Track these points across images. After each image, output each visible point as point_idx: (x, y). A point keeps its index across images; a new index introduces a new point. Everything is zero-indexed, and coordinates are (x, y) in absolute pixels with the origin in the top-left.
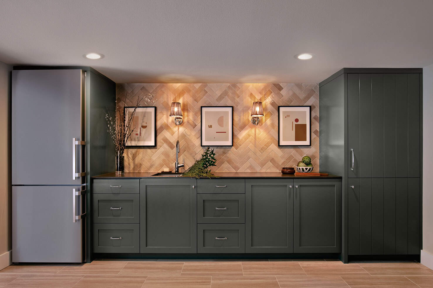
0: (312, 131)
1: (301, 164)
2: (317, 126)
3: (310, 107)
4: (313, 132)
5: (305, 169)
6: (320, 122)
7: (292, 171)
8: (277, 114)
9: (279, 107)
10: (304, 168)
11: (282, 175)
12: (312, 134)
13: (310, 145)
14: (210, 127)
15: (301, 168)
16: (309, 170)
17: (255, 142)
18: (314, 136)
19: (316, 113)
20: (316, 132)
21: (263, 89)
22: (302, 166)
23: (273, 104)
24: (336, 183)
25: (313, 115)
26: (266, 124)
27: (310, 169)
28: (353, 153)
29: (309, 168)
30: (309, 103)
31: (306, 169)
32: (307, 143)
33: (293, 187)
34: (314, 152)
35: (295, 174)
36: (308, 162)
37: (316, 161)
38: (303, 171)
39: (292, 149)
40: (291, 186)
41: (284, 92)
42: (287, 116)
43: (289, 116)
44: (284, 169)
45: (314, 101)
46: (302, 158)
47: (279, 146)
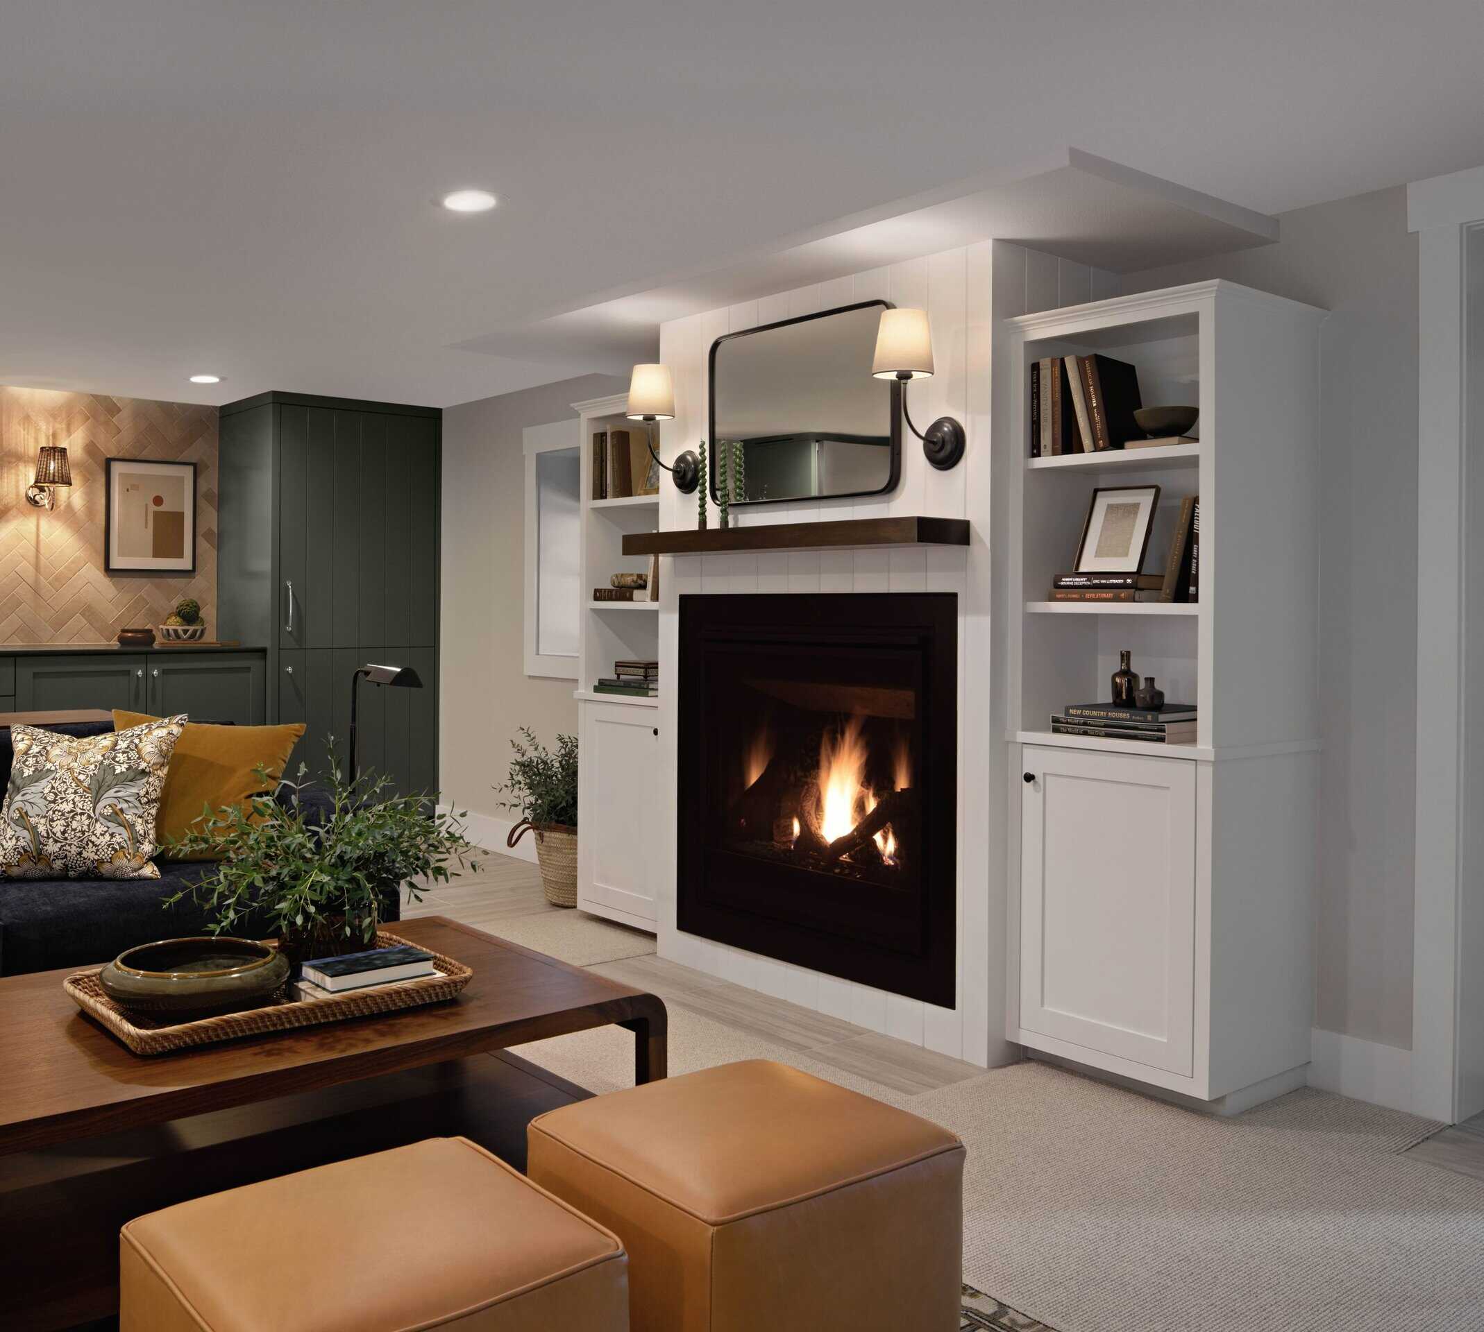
0: (200, 531)
1: (173, 619)
2: (210, 518)
3: (195, 465)
4: (202, 536)
5: (181, 632)
6: (220, 509)
7: (148, 636)
8: (103, 480)
9: (108, 462)
10: (180, 629)
11: (121, 647)
12: (200, 539)
13: (193, 571)
15: (170, 628)
16: (193, 636)
17: (37, 559)
18: (203, 544)
19: (210, 482)
20: (208, 535)
21: (61, 408)
22: (174, 624)
23: (90, 450)
24: (254, 663)
25: (203, 486)
26: (69, 507)
27: (195, 632)
28: (290, 591)
29: (191, 628)
30: (192, 454)
31: (185, 632)
32: (185, 563)
33: (146, 675)
34: (204, 589)
35: (156, 646)
36: (190, 615)
37: (209, 613)
38: (178, 636)
39: (144, 580)
40: (140, 673)
41: (124, 420)
42: (131, 487)
43: (135, 487)
44: (124, 631)
45: (206, 450)
46: (175, 603)
47: (109, 570)
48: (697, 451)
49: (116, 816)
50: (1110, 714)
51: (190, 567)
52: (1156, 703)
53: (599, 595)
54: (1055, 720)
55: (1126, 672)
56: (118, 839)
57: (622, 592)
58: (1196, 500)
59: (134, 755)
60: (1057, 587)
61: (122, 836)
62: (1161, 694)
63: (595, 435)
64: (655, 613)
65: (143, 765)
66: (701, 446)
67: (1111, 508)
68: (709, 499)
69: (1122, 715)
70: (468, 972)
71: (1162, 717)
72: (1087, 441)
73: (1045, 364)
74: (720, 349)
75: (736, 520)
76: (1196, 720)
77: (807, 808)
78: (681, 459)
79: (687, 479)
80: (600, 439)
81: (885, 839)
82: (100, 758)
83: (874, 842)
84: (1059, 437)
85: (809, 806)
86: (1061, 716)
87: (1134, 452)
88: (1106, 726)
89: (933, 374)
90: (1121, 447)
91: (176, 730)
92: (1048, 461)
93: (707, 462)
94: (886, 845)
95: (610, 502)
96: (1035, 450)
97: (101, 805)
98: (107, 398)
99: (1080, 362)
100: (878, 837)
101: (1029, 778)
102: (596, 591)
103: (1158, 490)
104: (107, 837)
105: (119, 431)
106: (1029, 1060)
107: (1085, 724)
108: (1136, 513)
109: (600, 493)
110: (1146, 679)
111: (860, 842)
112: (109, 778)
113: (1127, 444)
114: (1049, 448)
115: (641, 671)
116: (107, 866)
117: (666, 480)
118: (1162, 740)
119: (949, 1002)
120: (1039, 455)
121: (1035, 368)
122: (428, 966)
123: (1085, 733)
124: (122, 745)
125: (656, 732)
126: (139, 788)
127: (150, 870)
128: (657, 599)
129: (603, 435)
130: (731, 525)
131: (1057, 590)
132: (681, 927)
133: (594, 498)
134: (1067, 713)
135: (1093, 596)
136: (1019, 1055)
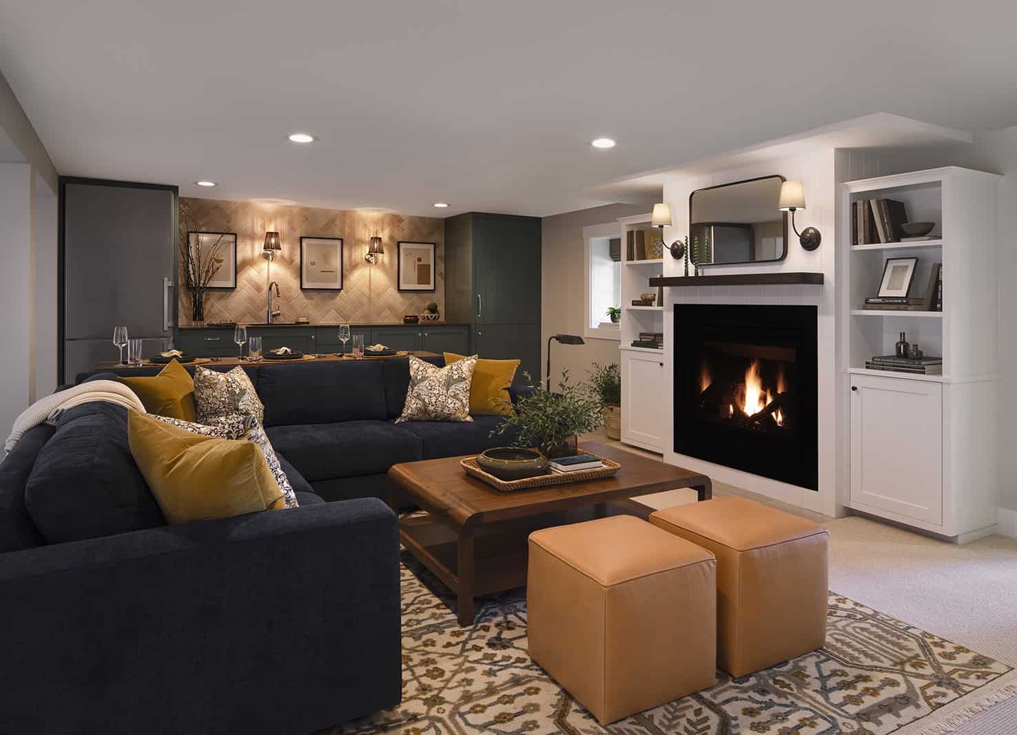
0: (437, 273)
1: (426, 311)
2: (442, 267)
3: (434, 244)
5: (430, 317)
6: (445, 262)
7: (416, 319)
8: (397, 252)
9: (399, 243)
10: (429, 315)
11: (405, 323)
12: (437, 276)
13: (435, 290)
14: (313, 264)
16: (434, 318)
17: (370, 285)
18: (438, 278)
19: (441, 251)
20: (440, 274)
21: (379, 220)
22: (426, 314)
23: (391, 238)
24: (465, 330)
25: (438, 254)
26: (383, 262)
27: (436, 316)
28: (480, 299)
29: (434, 315)
30: (433, 239)
31: (432, 316)
32: (431, 287)
33: (422, 335)
34: (439, 298)
35: (419, 323)
36: (433, 309)
37: (441, 309)
38: (428, 319)
39: (414, 294)
40: (420, 334)
41: (405, 225)
42: (409, 253)
43: (410, 254)
44: (406, 317)
45: (439, 237)
46: (427, 304)
47: (399, 290)
48: (684, 242)
49: (455, 396)
50: (896, 361)
51: (433, 288)
52: (920, 357)
53: (634, 303)
54: (867, 363)
55: (903, 342)
56: (457, 405)
57: (647, 302)
58: (941, 265)
59: (460, 371)
60: (867, 303)
61: (458, 404)
62: (921, 352)
63: (628, 232)
64: (662, 312)
65: (464, 376)
66: (686, 240)
67: (895, 268)
68: (689, 262)
69: (903, 362)
70: (619, 466)
71: (923, 363)
72: (882, 237)
73: (860, 203)
74: (694, 195)
75: (703, 273)
76: (941, 364)
77: (737, 400)
78: (675, 244)
79: (677, 252)
80: (630, 234)
81: (777, 415)
82: (446, 372)
83: (772, 416)
84: (867, 235)
85: (738, 399)
86: (871, 361)
87: (905, 243)
88: (894, 366)
89: (805, 208)
90: (899, 241)
91: (474, 361)
92: (862, 247)
93: (689, 247)
94: (779, 418)
95: (636, 262)
96: (855, 242)
97: (450, 391)
98: (398, 216)
99: (878, 203)
100: (773, 414)
101: (854, 389)
102: (633, 301)
103: (917, 260)
104: (453, 404)
105: (403, 230)
106: (854, 515)
107: (883, 365)
108: (906, 271)
109: (630, 258)
110: (914, 345)
111: (765, 415)
112: (452, 381)
113: (902, 240)
114: (862, 240)
115: (653, 338)
116: (452, 416)
117: (667, 253)
118: (924, 373)
119: (815, 487)
120: (857, 244)
121: (854, 205)
122: (599, 463)
123: (883, 369)
124: (454, 368)
125: (661, 364)
126: (462, 385)
127: (469, 419)
128: (662, 305)
129: (632, 232)
130: (700, 275)
131: (867, 305)
132: (676, 450)
133: (628, 260)
134: (873, 359)
135: (886, 308)
136: (850, 513)
